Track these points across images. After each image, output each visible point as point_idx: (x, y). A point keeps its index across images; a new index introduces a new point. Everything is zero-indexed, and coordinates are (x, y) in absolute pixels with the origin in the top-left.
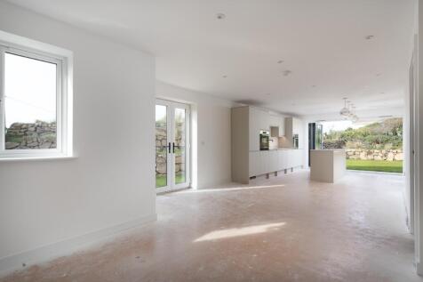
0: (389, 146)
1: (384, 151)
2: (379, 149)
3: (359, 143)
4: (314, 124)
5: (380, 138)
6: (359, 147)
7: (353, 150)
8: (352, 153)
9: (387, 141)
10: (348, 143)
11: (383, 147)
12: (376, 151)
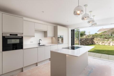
0: (111, 40)
1: (109, 42)
2: (107, 41)
3: (99, 39)
4: (74, 30)
5: (107, 36)
6: (99, 40)
7: (97, 41)
8: (96, 42)
9: (110, 38)
10: (95, 39)
11: (108, 40)
12: (105, 42)
